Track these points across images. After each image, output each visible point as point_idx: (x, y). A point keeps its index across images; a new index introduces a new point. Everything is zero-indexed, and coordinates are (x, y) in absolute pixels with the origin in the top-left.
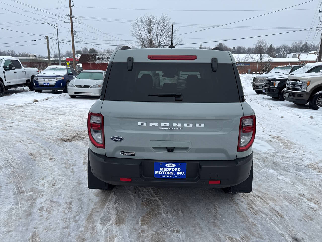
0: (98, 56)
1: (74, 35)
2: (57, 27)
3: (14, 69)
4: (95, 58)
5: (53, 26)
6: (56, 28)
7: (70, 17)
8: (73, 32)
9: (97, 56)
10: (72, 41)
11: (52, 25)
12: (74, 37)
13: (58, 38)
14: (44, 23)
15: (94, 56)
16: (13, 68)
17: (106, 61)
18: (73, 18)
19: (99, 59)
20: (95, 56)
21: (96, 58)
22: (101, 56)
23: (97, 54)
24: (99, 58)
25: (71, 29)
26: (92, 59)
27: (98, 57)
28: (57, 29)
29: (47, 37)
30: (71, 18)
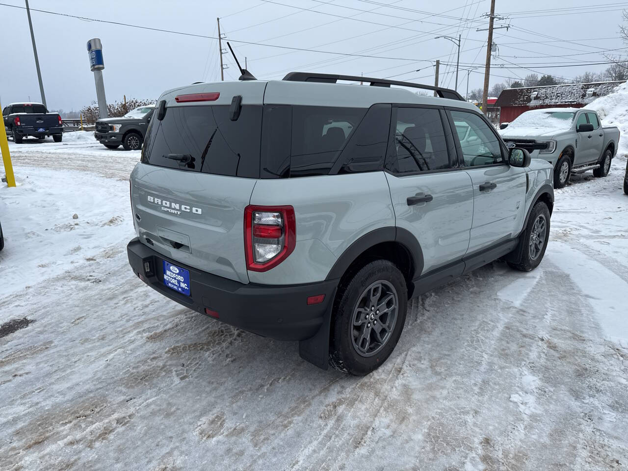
0: (536, 91)
1: (492, 53)
2: (460, 41)
4: (530, 97)
5: (453, 40)
6: (457, 42)
7: (489, 18)
8: (491, 46)
9: (534, 91)
10: (487, 65)
11: (451, 39)
12: (492, 57)
13: (458, 63)
14: (439, 37)
15: (527, 92)
17: (553, 101)
18: (495, 20)
19: (537, 98)
20: (530, 93)
21: (532, 96)
22: (544, 90)
23: (535, 88)
24: (537, 95)
25: (487, 41)
26: (523, 98)
27: (536, 93)
28: (459, 46)
29: (438, 62)
30: (492, 19)
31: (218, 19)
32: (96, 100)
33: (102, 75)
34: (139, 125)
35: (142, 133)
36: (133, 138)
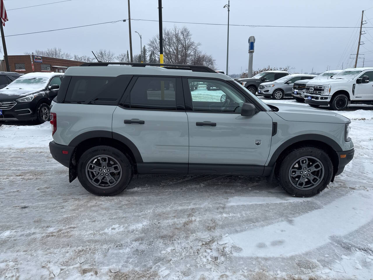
3: (368, 82)
16: (366, 81)
31: (363, 11)
32: (248, 69)
33: (253, 55)
34: (256, 82)
35: (257, 86)
36: (252, 89)
